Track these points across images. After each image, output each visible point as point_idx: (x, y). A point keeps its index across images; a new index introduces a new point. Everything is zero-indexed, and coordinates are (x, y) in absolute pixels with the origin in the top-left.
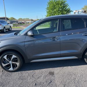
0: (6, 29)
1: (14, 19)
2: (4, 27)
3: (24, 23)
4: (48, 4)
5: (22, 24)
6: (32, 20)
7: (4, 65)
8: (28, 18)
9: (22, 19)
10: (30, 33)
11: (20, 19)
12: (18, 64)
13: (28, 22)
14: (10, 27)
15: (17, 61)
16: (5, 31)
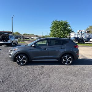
0: (13, 43)
1: (19, 34)
2: (12, 42)
3: (28, 39)
4: (52, 24)
5: (27, 39)
6: (37, 36)
7: (18, 61)
8: (33, 34)
9: (27, 34)
10: (33, 45)
11: (24, 34)
12: (26, 61)
13: (32, 38)
14: (17, 41)
15: (25, 60)
16: (12, 45)
